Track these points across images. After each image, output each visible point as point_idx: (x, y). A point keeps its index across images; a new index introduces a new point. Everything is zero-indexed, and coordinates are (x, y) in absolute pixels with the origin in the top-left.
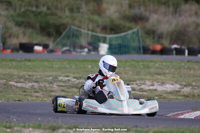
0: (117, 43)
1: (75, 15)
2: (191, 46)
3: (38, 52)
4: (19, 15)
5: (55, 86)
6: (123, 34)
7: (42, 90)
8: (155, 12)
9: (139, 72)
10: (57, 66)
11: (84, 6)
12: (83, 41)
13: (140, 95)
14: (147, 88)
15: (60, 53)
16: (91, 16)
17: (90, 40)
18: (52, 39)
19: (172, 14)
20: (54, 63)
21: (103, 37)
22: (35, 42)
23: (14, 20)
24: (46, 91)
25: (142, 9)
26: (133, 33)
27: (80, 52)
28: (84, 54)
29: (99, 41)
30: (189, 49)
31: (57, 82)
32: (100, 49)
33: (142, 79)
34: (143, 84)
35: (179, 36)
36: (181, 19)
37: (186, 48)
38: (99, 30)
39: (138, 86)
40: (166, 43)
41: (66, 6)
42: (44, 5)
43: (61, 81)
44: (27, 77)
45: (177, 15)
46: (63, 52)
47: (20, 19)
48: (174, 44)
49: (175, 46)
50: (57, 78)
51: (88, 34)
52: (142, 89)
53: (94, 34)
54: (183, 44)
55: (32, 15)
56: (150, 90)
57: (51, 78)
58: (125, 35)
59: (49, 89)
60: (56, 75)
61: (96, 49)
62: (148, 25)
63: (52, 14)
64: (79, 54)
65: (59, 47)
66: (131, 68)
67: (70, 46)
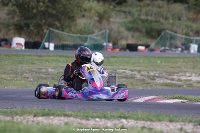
1: (175, 22)
4: (130, 22)
12: (179, 43)
15: (159, 52)
17: (183, 41)
22: (140, 43)
23: (126, 26)
27: (175, 51)
28: (178, 52)
38: (191, 34)
39: (178, 77)
46: (161, 51)
47: (131, 25)
51: (182, 38)
55: (140, 22)
61: (187, 48)
63: (156, 22)
64: (173, 52)
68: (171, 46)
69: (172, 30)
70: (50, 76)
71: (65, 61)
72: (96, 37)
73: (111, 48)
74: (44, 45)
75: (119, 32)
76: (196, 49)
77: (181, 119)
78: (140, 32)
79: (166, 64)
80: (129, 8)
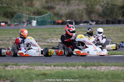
0: (40, 20)
1: (20, 7)
2: (76, 20)
3: (3, 26)
5: (10, 42)
6: (43, 16)
7: (4, 45)
8: (59, 4)
9: (51, 34)
10: (12, 32)
11: (24, 3)
12: (24, 20)
13: (51, 45)
14: (55, 42)
15: (13, 26)
16: (27, 8)
17: (27, 19)
18: (9, 19)
19: (67, 5)
20: (10, 31)
21: (33, 17)
22: (1, 21)
24: (6, 45)
25: (52, 3)
26: (48, 15)
27: (23, 25)
28: (25, 26)
29: (32, 19)
30: (75, 22)
31: (11, 40)
32: (32, 23)
33: (52, 37)
34: (53, 40)
35: (70, 15)
36: (71, 7)
37: (74, 21)
38: (31, 14)
39: (51, 41)
40: (64, 19)
41: (16, 3)
42: (5, 3)
43: (13, 40)
45: (69, 5)
48: (68, 19)
49: (69, 20)
50: (11, 38)
51: (26, 16)
52: (52, 42)
53: (29, 16)
54: (72, 19)
56: (56, 42)
57: (9, 38)
58: (44, 16)
59: (7, 44)
60: (11, 37)
61: (31, 23)
62: (55, 11)
63: (9, 7)
64: (22, 26)
65: (13, 23)
66: (47, 32)
67: (18, 22)
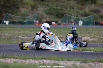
1: (71, 10)
4: (48, 10)
6: (87, 17)
23: (46, 12)
27: (71, 25)
44: (28, 34)
46: (64, 25)
47: (48, 12)
55: (53, 10)
68: (69, 22)
69: (69, 14)
70: (6, 38)
71: (14, 30)
72: (30, 17)
73: (38, 23)
74: (4, 22)
75: (42, 15)
76: (82, 24)
77: (74, 59)
78: (53, 15)
79: (66, 31)
80: (47, 3)
